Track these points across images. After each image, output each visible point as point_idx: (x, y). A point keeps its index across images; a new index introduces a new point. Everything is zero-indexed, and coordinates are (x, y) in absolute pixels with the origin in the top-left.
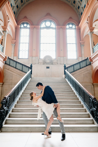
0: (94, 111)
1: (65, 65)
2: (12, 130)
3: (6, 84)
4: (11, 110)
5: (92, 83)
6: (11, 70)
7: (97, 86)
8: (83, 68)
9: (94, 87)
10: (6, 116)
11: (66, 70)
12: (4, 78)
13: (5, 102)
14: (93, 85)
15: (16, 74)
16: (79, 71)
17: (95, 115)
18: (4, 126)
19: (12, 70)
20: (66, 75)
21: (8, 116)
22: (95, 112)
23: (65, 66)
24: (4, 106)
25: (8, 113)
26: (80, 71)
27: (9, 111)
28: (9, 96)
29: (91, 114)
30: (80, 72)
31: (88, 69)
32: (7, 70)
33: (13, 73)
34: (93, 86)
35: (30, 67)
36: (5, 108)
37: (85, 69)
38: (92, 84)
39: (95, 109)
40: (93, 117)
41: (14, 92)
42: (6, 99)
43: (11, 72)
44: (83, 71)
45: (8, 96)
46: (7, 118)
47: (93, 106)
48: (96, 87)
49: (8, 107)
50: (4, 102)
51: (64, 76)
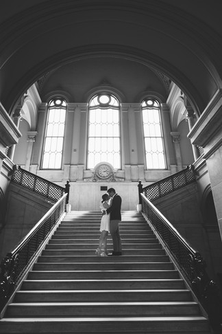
1: (140, 182)
3: (9, 226)
5: (202, 222)
6: (23, 194)
8: (179, 188)
9: (206, 232)
11: (143, 195)
14: (205, 228)
15: (33, 204)
19: (26, 195)
20: (143, 204)
23: (140, 186)
26: (174, 195)
30: (173, 197)
31: (190, 191)
32: (15, 196)
33: (27, 202)
34: (204, 230)
35: (65, 187)
37: (185, 191)
38: (201, 226)
43: (23, 200)
44: (180, 196)
51: (138, 207)
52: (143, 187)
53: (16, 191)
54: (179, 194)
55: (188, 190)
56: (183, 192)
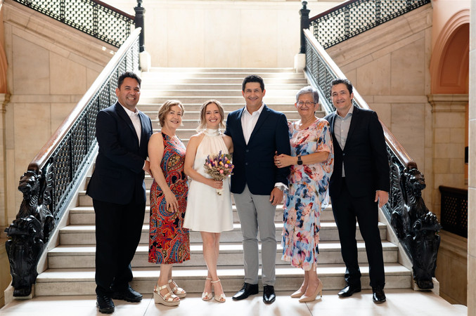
0: (405, 217)
1: (305, 3)
2: (78, 291)
3: (22, 98)
4: (63, 218)
5: (428, 91)
6: (40, 29)
7: (448, 108)
8: (390, 18)
9: (433, 112)
10: (46, 241)
11: (309, 33)
12: (10, 72)
13: (35, 186)
14: (432, 103)
15: (65, 52)
16: (373, 36)
17: (407, 231)
18: (42, 276)
19: (45, 32)
20: (309, 54)
21: (53, 238)
22: (406, 220)
23: (305, 12)
24: (34, 200)
25: (53, 227)
26: (378, 33)
27: (55, 221)
28: (51, 160)
29: (394, 228)
30: (374, 39)
31: (414, 26)
32: (20, 32)
33: (50, 46)
34: (429, 108)
35: (133, 13)
36: (39, 208)
37: (402, 26)
38: (424, 99)
39: (408, 208)
40: (398, 236)
41: (70, 142)
42: (38, 173)
43: (42, 42)
44: (389, 37)
45: (44, 157)
46: (50, 247)
47: (402, 197)
48: (445, 111)
49: (52, 206)
50: (32, 183)
51: (299, 60)
52: (311, 16)
53: (23, 22)
54: (388, 33)
55: (408, 24)
56: (397, 28)
